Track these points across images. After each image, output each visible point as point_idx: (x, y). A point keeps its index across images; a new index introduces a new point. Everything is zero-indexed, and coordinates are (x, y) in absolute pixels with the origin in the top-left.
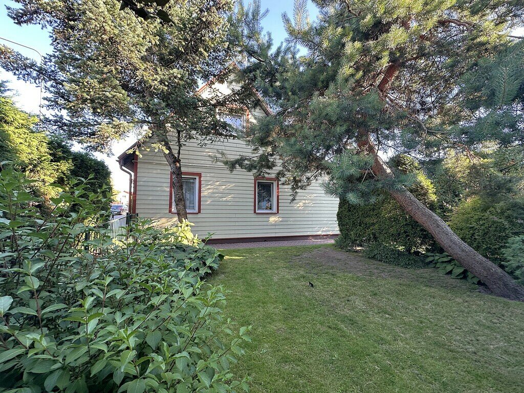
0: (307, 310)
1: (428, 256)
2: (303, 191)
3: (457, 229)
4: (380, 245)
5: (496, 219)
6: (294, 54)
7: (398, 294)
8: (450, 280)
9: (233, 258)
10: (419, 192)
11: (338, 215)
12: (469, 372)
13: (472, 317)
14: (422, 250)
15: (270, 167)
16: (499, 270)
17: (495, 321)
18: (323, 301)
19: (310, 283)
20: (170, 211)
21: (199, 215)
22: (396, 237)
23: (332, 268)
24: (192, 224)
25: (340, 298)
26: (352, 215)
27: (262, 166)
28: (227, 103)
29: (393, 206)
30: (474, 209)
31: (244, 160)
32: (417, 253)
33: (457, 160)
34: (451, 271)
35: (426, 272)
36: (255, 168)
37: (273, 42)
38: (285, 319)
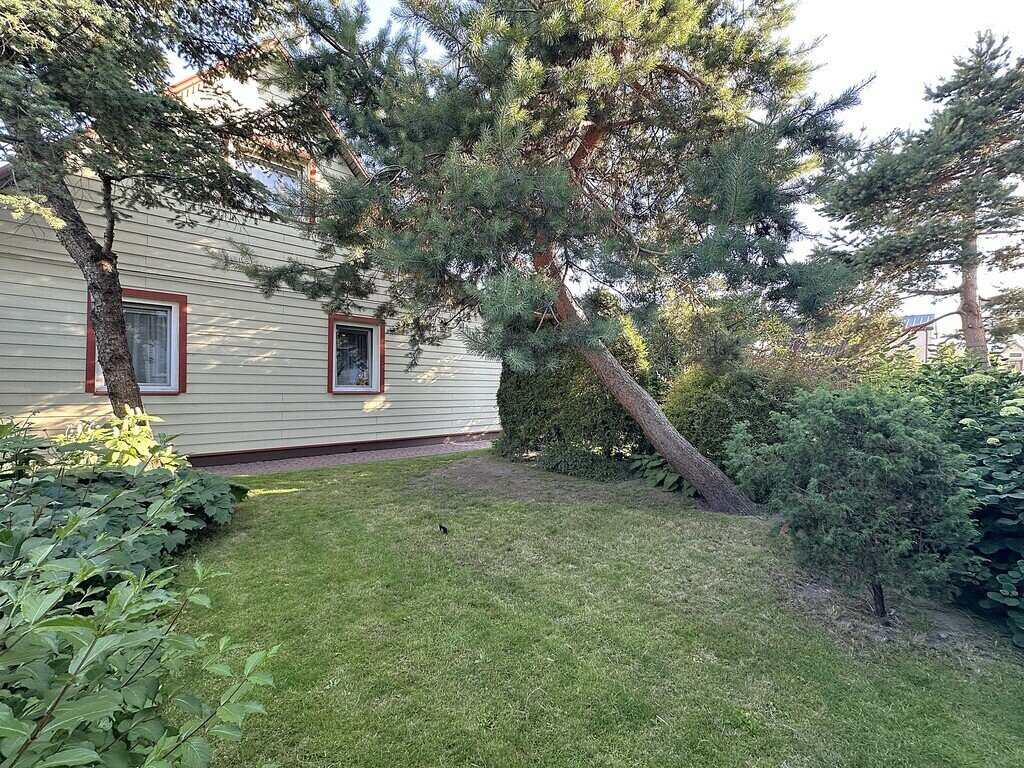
0: (433, 580)
1: (634, 460)
2: (435, 348)
3: (673, 415)
4: (565, 446)
5: (719, 399)
6: (415, 53)
7: (589, 527)
8: (661, 495)
9: (275, 491)
10: (625, 355)
11: (499, 395)
12: (677, 632)
13: (685, 547)
14: (626, 451)
15: (362, 294)
16: (720, 473)
17: (711, 548)
18: (463, 558)
19: (441, 527)
20: (90, 388)
21: (182, 398)
22: (590, 432)
23: (485, 493)
24: (157, 419)
25: (495, 548)
26: (523, 394)
27: (343, 289)
28: (256, 131)
29: (587, 379)
30: (695, 384)
31: (301, 272)
32: (619, 456)
33: (678, 306)
34: (663, 480)
35: (628, 486)
36: (327, 292)
37: (370, 14)
38: (387, 606)
